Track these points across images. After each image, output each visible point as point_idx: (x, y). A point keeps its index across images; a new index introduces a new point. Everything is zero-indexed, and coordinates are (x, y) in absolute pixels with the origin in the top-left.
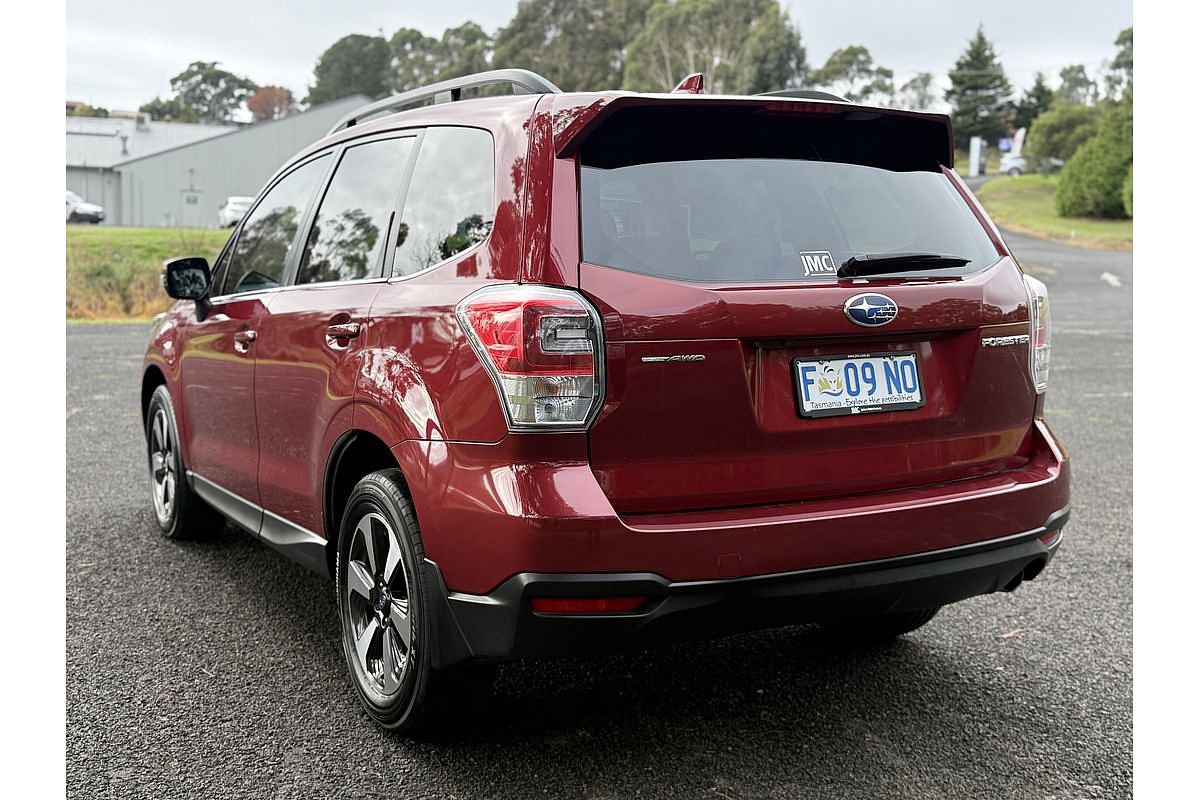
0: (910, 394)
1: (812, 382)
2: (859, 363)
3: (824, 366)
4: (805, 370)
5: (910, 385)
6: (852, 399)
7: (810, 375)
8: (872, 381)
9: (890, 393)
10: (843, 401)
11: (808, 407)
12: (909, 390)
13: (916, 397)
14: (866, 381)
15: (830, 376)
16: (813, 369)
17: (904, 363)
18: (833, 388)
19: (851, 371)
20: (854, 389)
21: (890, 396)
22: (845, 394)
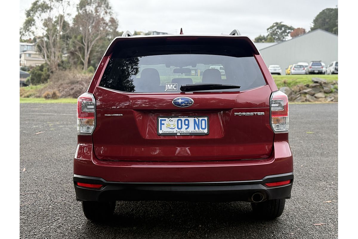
0: (203, 130)
1: (164, 124)
2: (183, 119)
3: (169, 119)
4: (161, 120)
5: (203, 127)
6: (179, 130)
7: (163, 122)
8: (188, 125)
9: (195, 129)
10: (175, 131)
11: (160, 132)
12: (202, 129)
13: (206, 131)
14: (185, 124)
15: (171, 123)
16: (165, 120)
17: (202, 120)
18: (172, 126)
19: (180, 122)
20: (180, 127)
21: (195, 130)
22: (176, 129)
